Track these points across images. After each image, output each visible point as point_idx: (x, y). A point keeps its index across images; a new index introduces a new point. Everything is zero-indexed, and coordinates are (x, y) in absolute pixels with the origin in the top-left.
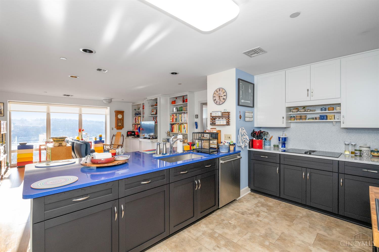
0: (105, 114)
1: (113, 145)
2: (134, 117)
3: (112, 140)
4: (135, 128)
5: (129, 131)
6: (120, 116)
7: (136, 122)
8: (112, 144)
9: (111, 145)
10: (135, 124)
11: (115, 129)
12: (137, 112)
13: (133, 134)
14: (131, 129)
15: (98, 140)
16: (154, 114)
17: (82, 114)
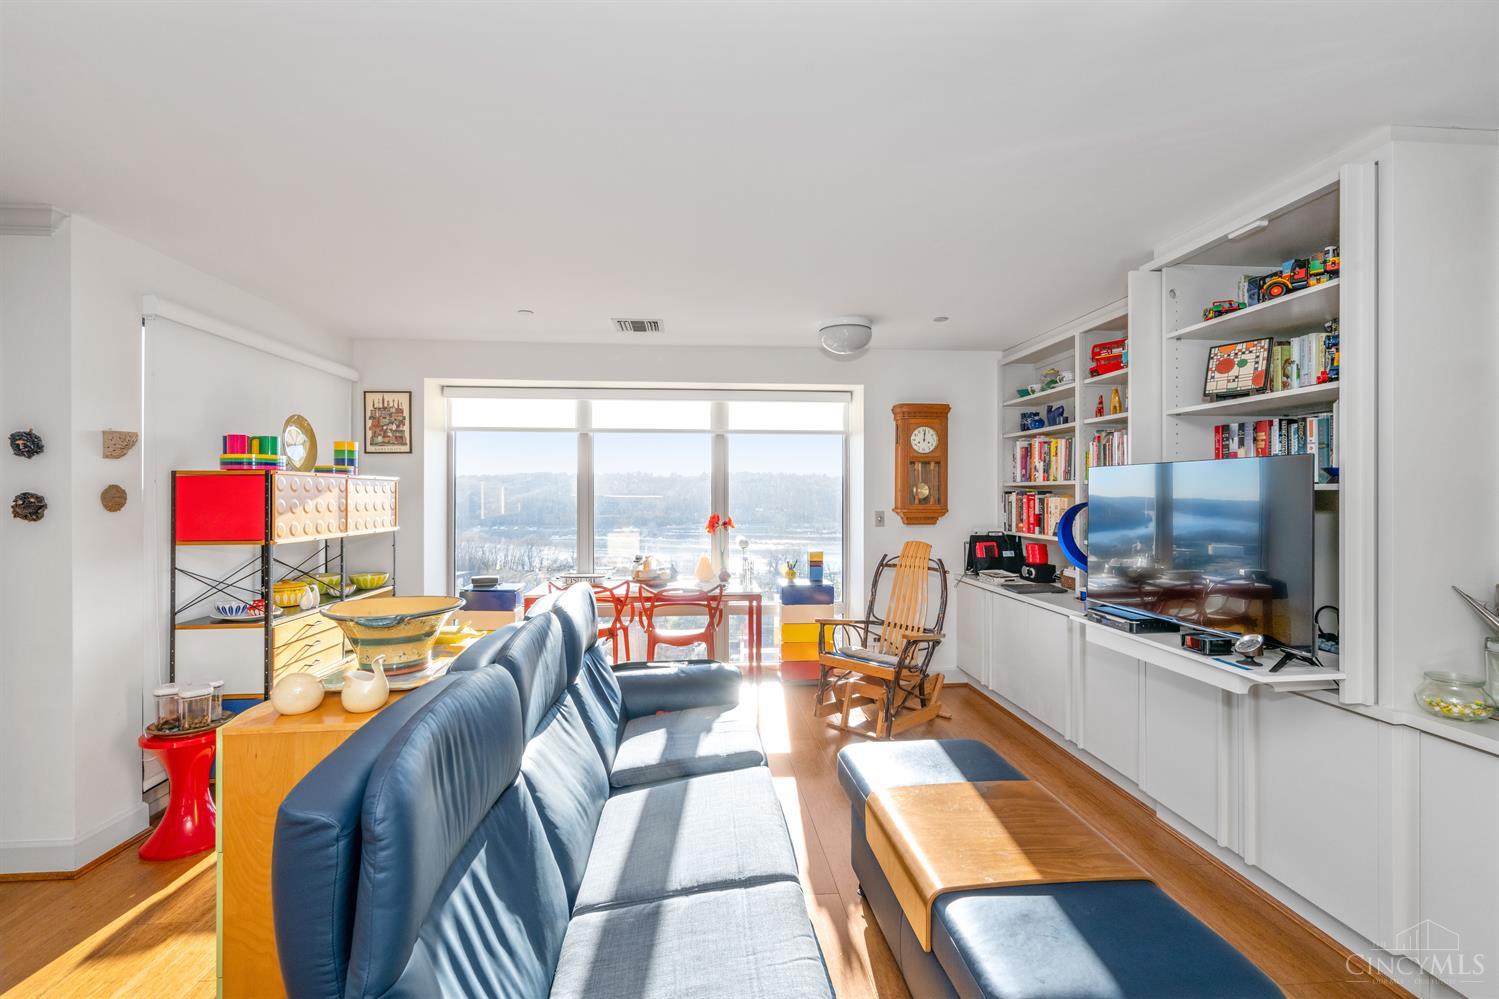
0: (841, 428)
1: (882, 623)
2: (1017, 439)
3: (874, 595)
4: (1020, 514)
5: (983, 532)
6: (924, 440)
7: (1027, 476)
8: (872, 619)
9: (867, 622)
10: (1023, 491)
11: (894, 521)
12: (1034, 410)
13: (1007, 554)
14: (992, 519)
15: (804, 582)
16: (1246, 384)
17: (730, 437)
